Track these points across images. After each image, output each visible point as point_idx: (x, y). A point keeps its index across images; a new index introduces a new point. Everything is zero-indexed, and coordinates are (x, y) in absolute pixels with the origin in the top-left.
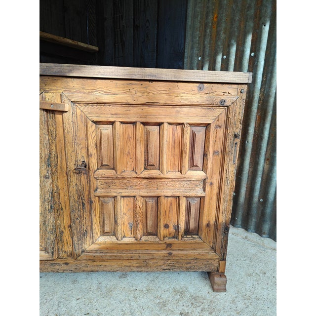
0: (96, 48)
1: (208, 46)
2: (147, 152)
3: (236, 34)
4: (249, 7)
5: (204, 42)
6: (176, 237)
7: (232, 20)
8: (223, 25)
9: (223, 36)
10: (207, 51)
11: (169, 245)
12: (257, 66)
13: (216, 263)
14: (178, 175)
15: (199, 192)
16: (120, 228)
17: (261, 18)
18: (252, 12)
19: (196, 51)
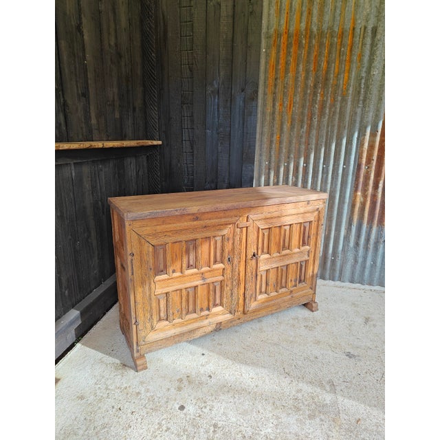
0: (160, 143)
1: (273, 156)
2: (284, 241)
3: (294, 151)
4: (301, 137)
5: (270, 152)
6: (296, 286)
7: (290, 142)
8: (285, 144)
9: (284, 150)
10: (273, 159)
11: (291, 292)
12: (308, 173)
13: (311, 296)
14: (297, 250)
15: (306, 257)
16: (269, 288)
17: (309, 144)
18: (303, 140)
19: (264, 158)
